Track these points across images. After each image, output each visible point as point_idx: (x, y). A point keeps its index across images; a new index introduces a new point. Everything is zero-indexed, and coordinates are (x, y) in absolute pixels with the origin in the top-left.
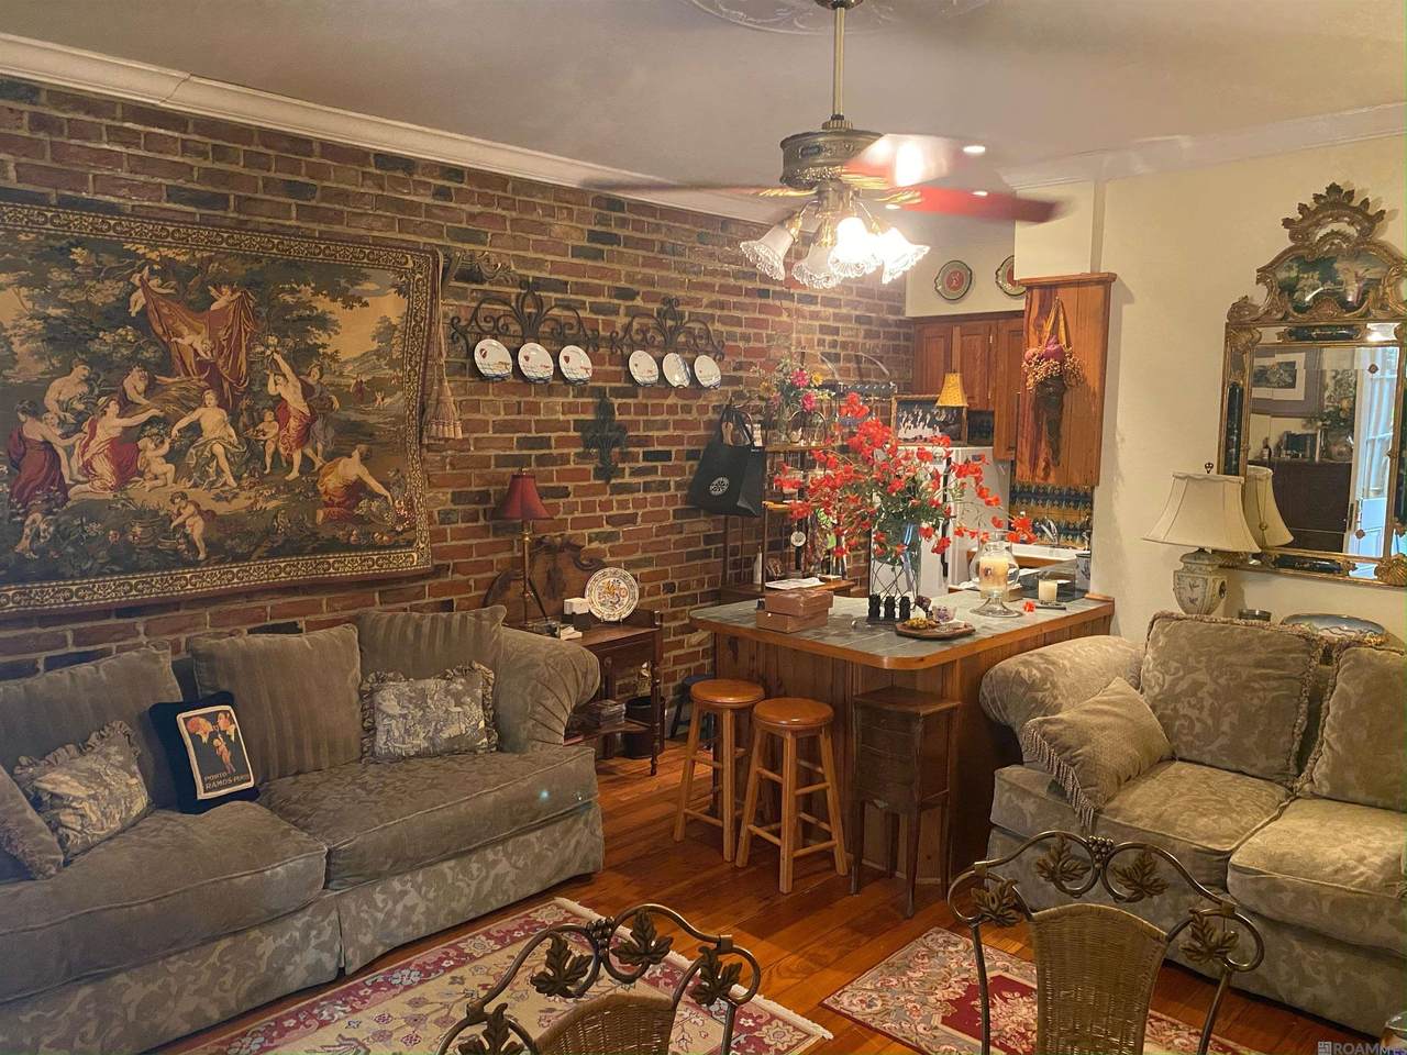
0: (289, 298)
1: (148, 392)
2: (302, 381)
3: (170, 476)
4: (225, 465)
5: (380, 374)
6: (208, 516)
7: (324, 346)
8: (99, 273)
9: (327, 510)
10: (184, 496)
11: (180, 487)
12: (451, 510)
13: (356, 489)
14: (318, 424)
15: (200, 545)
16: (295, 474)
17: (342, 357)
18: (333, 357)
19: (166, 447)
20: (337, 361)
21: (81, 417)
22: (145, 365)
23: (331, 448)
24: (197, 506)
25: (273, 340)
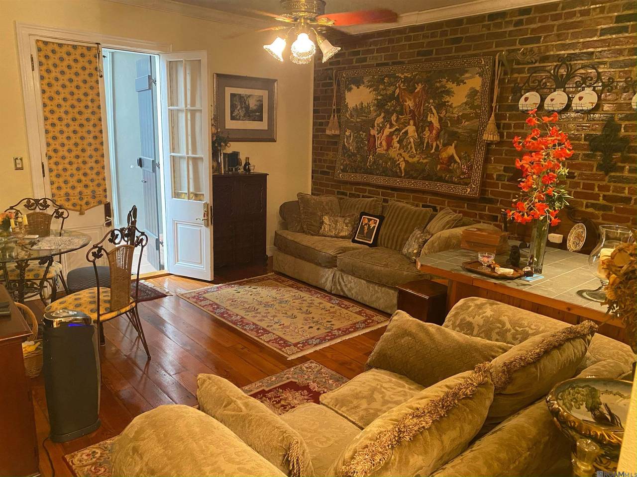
0: (438, 85)
1: (396, 121)
2: (439, 116)
3: (398, 147)
4: (413, 146)
5: (466, 112)
6: (407, 162)
7: (448, 102)
8: (390, 84)
9: (441, 165)
10: (401, 155)
11: (400, 152)
12: (502, 175)
13: (451, 158)
14: (442, 132)
15: (403, 171)
16: (433, 151)
17: (454, 106)
18: (451, 106)
19: (398, 139)
20: (452, 107)
21: (381, 128)
22: (396, 112)
23: (446, 142)
24: (404, 158)
25: (431, 101)
